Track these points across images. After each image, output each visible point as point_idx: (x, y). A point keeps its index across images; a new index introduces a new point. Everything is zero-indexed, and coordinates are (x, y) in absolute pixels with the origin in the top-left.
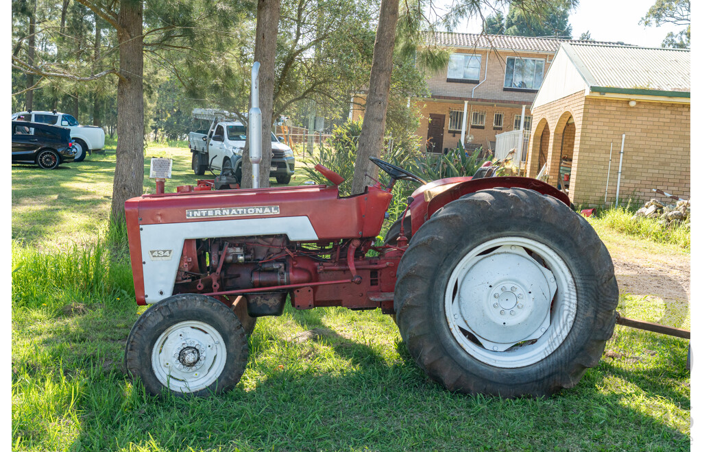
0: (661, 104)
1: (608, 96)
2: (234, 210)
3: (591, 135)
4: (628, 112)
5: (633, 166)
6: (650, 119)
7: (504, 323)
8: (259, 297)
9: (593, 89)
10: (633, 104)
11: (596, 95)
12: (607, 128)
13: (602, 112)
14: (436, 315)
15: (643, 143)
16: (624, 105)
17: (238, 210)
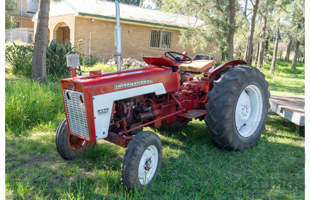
0: (102, 21)
1: (86, 17)
3: (78, 32)
4: (91, 23)
5: (94, 45)
6: (99, 27)
7: (245, 119)
9: (80, 13)
10: (93, 20)
11: (81, 16)
12: (84, 30)
13: (82, 23)
15: (97, 36)
16: (90, 21)
17: (137, 82)
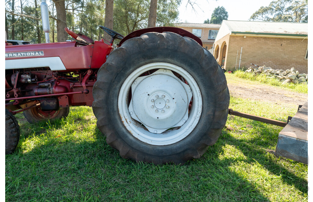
0: (254, 37)
1: (237, 35)
2: (19, 54)
3: (231, 48)
4: (243, 40)
5: (245, 57)
6: (250, 42)
7: (158, 118)
8: (45, 101)
9: (233, 32)
10: (245, 37)
11: (233, 34)
12: (236, 45)
13: (235, 40)
14: (112, 113)
15: (248, 50)
16: (242, 38)
17: (21, 53)
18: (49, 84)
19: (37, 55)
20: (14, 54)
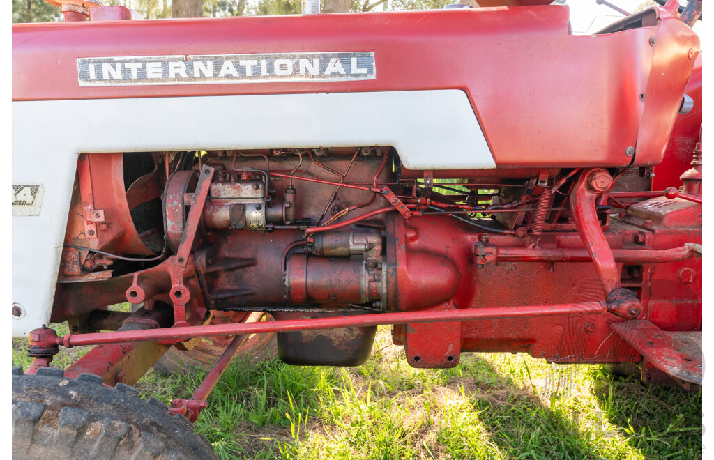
17: (242, 63)
18: (374, 239)
19: (333, 74)
20: (198, 66)
